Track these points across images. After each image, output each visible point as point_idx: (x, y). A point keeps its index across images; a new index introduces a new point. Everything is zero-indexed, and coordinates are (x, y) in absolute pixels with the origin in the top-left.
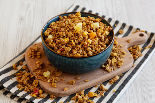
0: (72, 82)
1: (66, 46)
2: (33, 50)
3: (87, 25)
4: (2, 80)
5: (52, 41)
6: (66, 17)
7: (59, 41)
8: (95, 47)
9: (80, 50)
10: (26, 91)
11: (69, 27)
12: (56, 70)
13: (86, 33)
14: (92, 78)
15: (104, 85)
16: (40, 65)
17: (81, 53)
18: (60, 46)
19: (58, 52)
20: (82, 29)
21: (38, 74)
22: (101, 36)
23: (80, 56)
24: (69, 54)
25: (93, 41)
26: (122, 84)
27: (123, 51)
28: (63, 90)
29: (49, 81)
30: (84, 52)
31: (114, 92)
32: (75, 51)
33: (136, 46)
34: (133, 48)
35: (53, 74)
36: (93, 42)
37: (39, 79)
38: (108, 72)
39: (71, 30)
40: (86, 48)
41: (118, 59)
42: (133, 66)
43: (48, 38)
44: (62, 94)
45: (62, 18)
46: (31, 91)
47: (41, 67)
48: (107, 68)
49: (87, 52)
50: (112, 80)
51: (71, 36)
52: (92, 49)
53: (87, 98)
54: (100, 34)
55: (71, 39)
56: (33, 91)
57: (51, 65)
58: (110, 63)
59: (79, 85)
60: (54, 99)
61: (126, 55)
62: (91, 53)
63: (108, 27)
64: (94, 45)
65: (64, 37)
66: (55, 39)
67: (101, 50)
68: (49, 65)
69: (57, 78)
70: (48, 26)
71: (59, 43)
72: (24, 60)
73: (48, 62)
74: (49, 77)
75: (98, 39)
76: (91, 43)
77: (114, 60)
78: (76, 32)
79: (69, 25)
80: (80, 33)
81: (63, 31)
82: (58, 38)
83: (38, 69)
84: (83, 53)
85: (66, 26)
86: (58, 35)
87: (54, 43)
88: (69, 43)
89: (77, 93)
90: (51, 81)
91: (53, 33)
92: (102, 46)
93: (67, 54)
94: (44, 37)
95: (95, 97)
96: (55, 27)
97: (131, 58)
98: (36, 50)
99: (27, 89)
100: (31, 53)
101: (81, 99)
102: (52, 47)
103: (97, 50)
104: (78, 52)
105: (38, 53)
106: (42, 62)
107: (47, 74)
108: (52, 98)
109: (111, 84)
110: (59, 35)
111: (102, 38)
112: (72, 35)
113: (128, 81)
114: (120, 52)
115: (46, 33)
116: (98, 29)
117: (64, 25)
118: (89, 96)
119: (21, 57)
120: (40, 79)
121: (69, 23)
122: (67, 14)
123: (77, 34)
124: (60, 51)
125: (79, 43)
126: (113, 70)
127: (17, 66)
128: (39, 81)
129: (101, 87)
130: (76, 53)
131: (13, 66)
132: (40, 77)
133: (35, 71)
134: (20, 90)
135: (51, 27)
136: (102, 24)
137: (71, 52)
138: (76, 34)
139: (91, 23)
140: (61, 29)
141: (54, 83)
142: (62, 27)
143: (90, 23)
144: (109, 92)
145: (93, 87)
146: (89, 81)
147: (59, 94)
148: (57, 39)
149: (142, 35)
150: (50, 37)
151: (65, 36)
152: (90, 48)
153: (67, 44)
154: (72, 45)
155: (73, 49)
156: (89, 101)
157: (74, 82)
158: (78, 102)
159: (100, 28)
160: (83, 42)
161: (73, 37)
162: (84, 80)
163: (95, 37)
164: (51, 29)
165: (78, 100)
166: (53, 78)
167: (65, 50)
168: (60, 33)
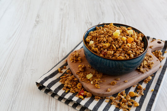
0: (114, 83)
1: (108, 50)
2: (74, 56)
3: (123, 32)
4: (49, 84)
5: (94, 46)
6: (101, 27)
7: (101, 45)
9: (122, 53)
10: (71, 92)
11: (107, 34)
12: (97, 72)
13: (124, 38)
14: (130, 79)
15: (140, 84)
16: (83, 68)
17: (123, 56)
18: (102, 51)
19: (101, 55)
20: (120, 35)
21: (81, 76)
22: (137, 41)
23: (123, 58)
24: (112, 57)
25: (132, 45)
26: (157, 84)
27: (149, 55)
28: (107, 91)
29: (92, 82)
30: (126, 55)
31: (152, 91)
32: (117, 54)
33: (156, 51)
34: (155, 53)
35: (94, 76)
38: (143, 73)
39: (110, 36)
40: (127, 51)
41: (148, 62)
42: (160, 67)
43: (90, 43)
44: (106, 95)
45: (99, 28)
46: (76, 92)
47: (83, 70)
48: (141, 70)
49: (129, 55)
50: (147, 80)
51: (111, 41)
52: (132, 52)
53: (129, 99)
54: (136, 39)
55: (111, 44)
56: (78, 92)
57: (91, 68)
58: (142, 65)
59: (120, 85)
60: (99, 100)
61: (153, 58)
62: (132, 56)
63: (140, 34)
64: (134, 49)
66: (96, 44)
67: (140, 52)
68: (89, 68)
69: (99, 79)
70: (88, 34)
71: (101, 47)
72: (66, 64)
73: (88, 66)
74: (92, 79)
75: (135, 43)
76: (130, 47)
77: (145, 63)
80: (119, 38)
81: (103, 37)
82: (99, 43)
83: (81, 71)
85: (105, 33)
86: (99, 40)
87: (96, 48)
89: (119, 93)
90: (94, 82)
91: (93, 39)
92: (140, 50)
93: (111, 57)
94: (86, 43)
95: (136, 96)
96: (93, 35)
97: (158, 60)
98: (77, 55)
99: (72, 91)
100: (73, 58)
101: (125, 99)
102: (95, 51)
103: (137, 53)
104: (120, 55)
105: (79, 58)
106: (83, 65)
107: (90, 76)
108: (97, 99)
109: (146, 83)
111: (139, 43)
112: (112, 40)
113: (161, 81)
114: (148, 56)
115: (87, 39)
116: (132, 36)
117: (103, 33)
118: (130, 95)
119: (64, 62)
120: (83, 81)
121: (107, 31)
122: (102, 25)
123: (117, 39)
124: (103, 54)
125: (120, 47)
126: (146, 71)
127: (61, 70)
128: (83, 83)
129: (139, 87)
130: (119, 56)
131: (58, 70)
132: (83, 79)
133: (78, 73)
134: (66, 92)
135: (90, 35)
136: (134, 32)
137: (113, 55)
140: (100, 36)
141: (97, 84)
142: (101, 34)
144: (147, 91)
145: (131, 87)
146: (128, 81)
147: (103, 94)
149: (159, 43)
150: (92, 42)
151: (105, 41)
152: (130, 51)
153: (108, 49)
154: (113, 49)
155: (115, 52)
156: (131, 101)
157: (116, 83)
158: (122, 102)
159: (134, 35)
160: (123, 46)
161: (113, 42)
162: (123, 81)
163: (132, 42)
164: (91, 36)
165: (122, 100)
166: (96, 80)
167: (108, 53)
168: (100, 39)
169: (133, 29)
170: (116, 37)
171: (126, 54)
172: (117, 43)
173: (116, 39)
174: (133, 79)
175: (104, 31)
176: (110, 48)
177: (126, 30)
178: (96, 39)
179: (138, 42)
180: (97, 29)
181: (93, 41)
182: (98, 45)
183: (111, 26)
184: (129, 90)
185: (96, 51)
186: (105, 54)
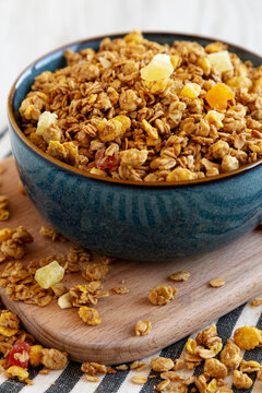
0: (163, 293)
1: (122, 148)
3: (184, 64)
5: (59, 134)
6: (89, 51)
7: (87, 128)
8: (244, 138)
9: (186, 155)
11: (116, 78)
12: (84, 256)
14: (233, 271)
16: (17, 243)
17: (191, 165)
18: (95, 151)
19: (93, 171)
20: (172, 77)
21: (11, 279)
22: (251, 98)
23: (192, 176)
24: (143, 178)
25: (228, 116)
28: (133, 332)
29: (63, 302)
30: (205, 162)
32: (166, 162)
35: (73, 274)
36: (229, 120)
37: (20, 301)
39: (127, 85)
40: (207, 146)
43: (39, 124)
44: (130, 350)
45: (77, 56)
47: (19, 251)
49: (217, 160)
51: (134, 107)
52: (232, 146)
53: (238, 358)
54: (245, 91)
55: (137, 119)
57: (57, 239)
59: (190, 302)
60: (101, 378)
62: (232, 162)
64: (238, 133)
65: (105, 113)
66: (68, 125)
68: (48, 242)
69: (96, 285)
70: (28, 87)
71: (90, 138)
73: (43, 229)
74: (61, 286)
75: (244, 110)
76: (222, 125)
78: (153, 91)
79: (114, 69)
80: (168, 93)
81: (98, 93)
82: (81, 119)
83: (8, 259)
84: (198, 167)
85: (105, 76)
86: (79, 108)
87: (69, 140)
88: (129, 134)
89: (191, 340)
90: (72, 300)
91: (55, 106)
93: (136, 176)
94: (23, 123)
96: (54, 87)
101: (218, 362)
102: (65, 154)
103: (254, 147)
104: (178, 165)
106: (19, 229)
107: (51, 273)
108: (90, 374)
110: (84, 109)
112: (140, 101)
115: (27, 107)
116: (229, 78)
117: (97, 72)
118: (241, 344)
120: (23, 298)
121: (113, 64)
122: (93, 44)
123: (159, 97)
124: (102, 168)
125: (176, 130)
128: (22, 307)
130: (172, 169)
132: (21, 291)
135: (39, 89)
136: (238, 61)
137: (149, 168)
138: (153, 97)
139: (198, 56)
140: (84, 89)
141: (86, 308)
142: (87, 81)
143: (194, 58)
145: (241, 307)
146: (227, 283)
147: (118, 350)
148: (76, 126)
150: (48, 120)
151: (109, 110)
152: (222, 144)
153: (123, 141)
154: (145, 140)
155: (156, 153)
156: (247, 366)
157: (171, 295)
158: (206, 376)
159: (236, 73)
160: (189, 124)
161: (145, 110)
162: (205, 281)
163: (230, 102)
164: (42, 95)
165: (206, 369)
166: (80, 287)
167: (124, 160)
168: (84, 101)
169: (233, 49)
170: (155, 89)
171: (203, 157)
172: (161, 113)
173: (156, 96)
174: (247, 271)
175: (101, 66)
176: (131, 138)
177: (198, 52)
178: (69, 104)
179: (254, 103)
180: (71, 61)
181: (52, 111)
182: (74, 127)
183: (133, 44)
184: (235, 321)
185: (69, 155)
186: (112, 165)
